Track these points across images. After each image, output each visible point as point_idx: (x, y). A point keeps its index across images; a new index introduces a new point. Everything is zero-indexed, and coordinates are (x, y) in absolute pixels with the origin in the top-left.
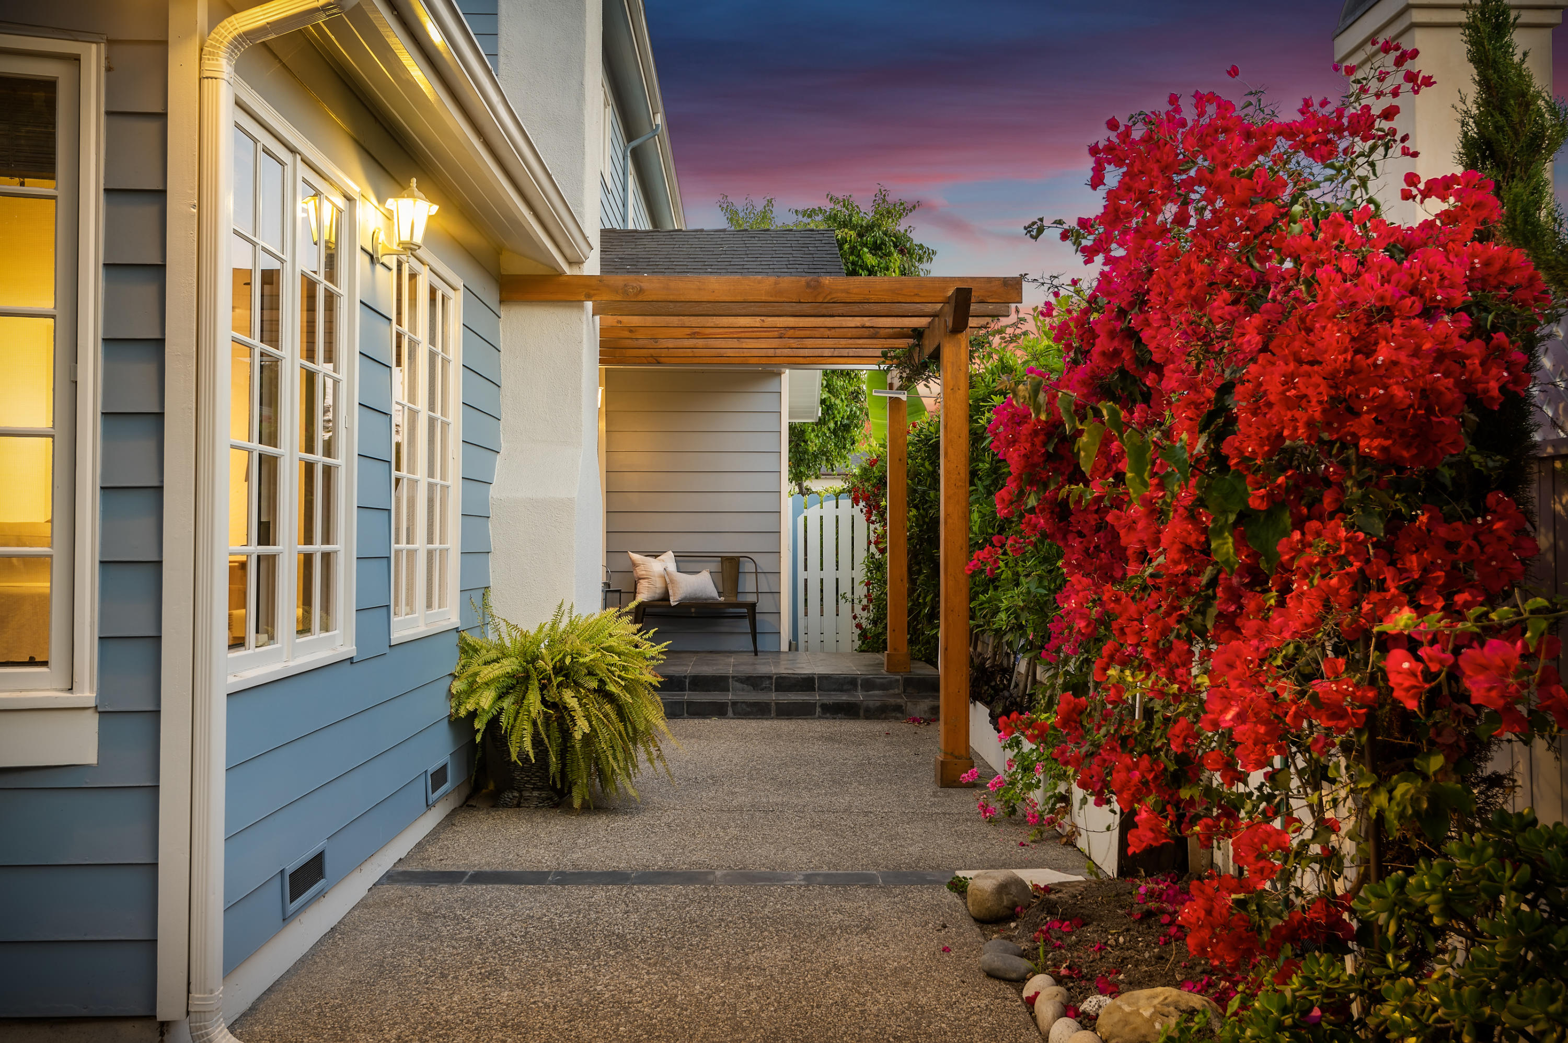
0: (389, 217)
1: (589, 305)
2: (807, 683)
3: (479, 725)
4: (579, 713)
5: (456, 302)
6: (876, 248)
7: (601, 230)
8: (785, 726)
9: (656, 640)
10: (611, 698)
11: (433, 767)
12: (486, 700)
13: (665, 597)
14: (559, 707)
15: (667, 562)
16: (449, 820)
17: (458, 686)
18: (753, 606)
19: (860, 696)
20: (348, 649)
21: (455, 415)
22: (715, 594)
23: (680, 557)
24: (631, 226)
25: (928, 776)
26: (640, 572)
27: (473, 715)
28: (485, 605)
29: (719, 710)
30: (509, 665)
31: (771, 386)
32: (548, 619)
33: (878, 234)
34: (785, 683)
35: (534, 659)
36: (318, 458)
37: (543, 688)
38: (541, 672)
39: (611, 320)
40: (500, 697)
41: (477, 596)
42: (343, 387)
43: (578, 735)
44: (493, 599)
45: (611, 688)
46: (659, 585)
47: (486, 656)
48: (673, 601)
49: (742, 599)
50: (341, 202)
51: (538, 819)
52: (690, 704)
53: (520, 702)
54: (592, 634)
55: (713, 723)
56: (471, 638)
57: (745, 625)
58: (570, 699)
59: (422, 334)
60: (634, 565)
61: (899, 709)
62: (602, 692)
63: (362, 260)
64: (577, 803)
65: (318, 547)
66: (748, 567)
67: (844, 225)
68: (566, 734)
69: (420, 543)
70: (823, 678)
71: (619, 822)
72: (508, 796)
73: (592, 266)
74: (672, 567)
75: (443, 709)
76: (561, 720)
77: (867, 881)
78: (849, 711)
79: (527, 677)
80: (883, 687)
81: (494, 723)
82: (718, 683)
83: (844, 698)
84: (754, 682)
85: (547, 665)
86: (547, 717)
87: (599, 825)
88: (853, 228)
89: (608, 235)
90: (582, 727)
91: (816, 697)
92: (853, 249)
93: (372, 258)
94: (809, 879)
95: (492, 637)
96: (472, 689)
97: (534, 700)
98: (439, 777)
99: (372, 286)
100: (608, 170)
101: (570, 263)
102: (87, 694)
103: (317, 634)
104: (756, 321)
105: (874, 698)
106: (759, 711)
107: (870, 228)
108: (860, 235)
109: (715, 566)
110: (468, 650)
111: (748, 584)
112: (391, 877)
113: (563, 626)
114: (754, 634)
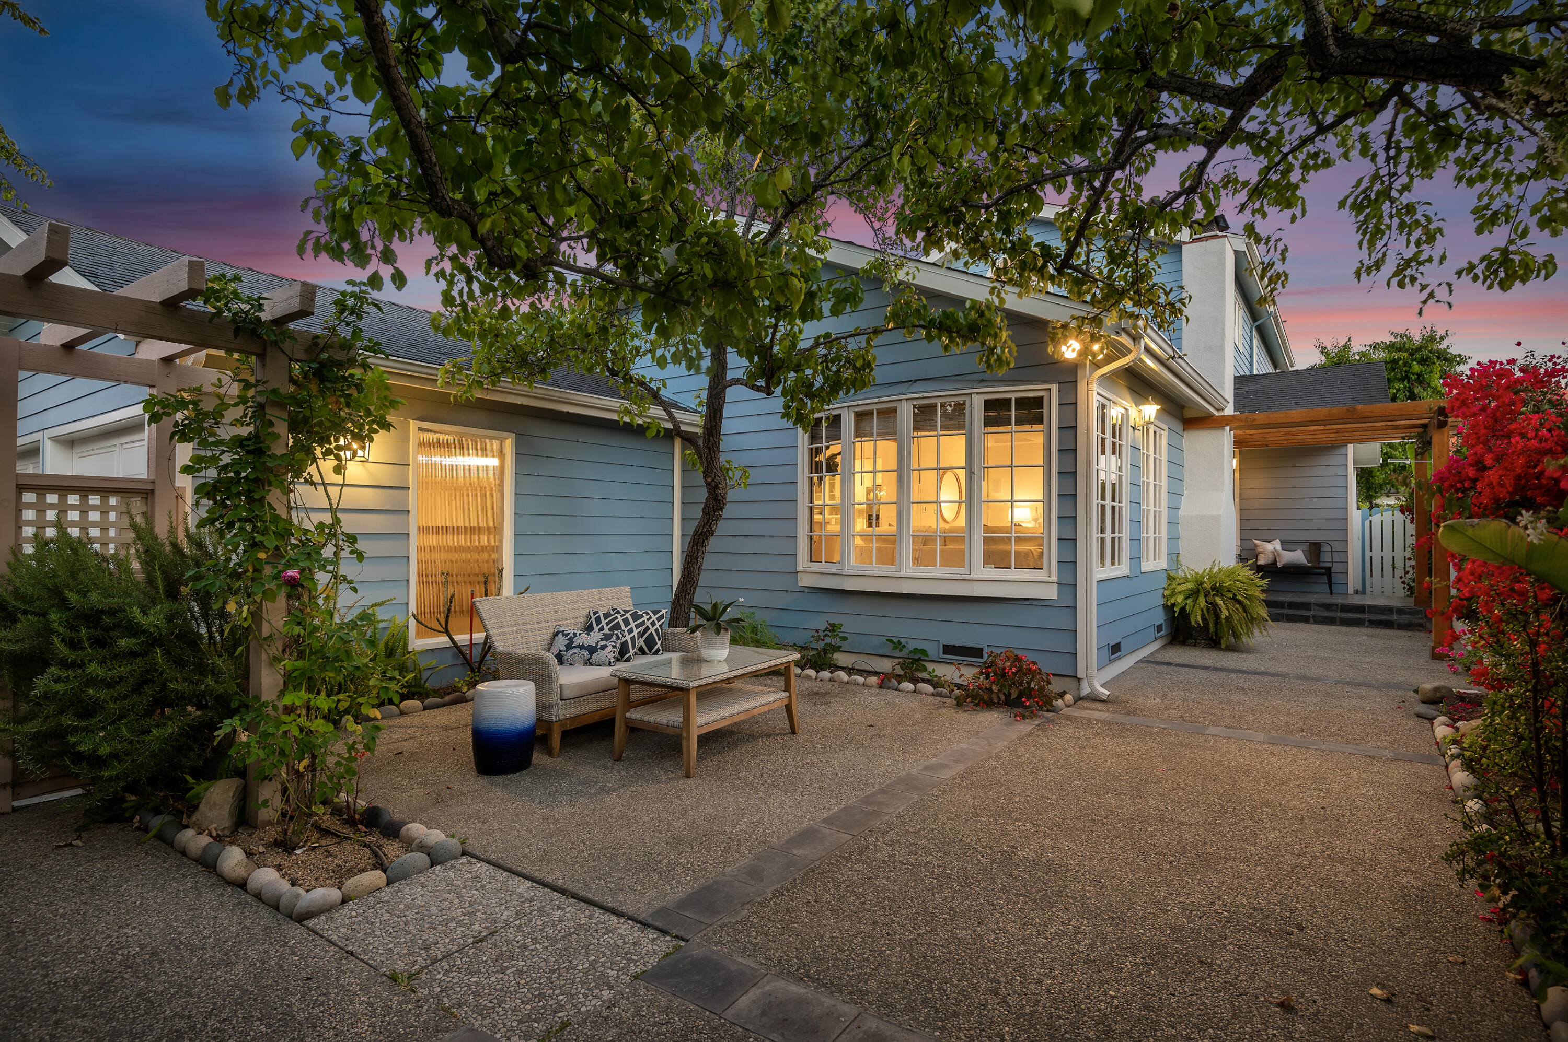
0: (1140, 411)
1: (1228, 428)
2: (1361, 609)
3: (1177, 609)
4: (1223, 607)
5: (1165, 435)
6: (1424, 361)
7: (1235, 378)
8: (1344, 629)
9: (1261, 578)
10: (1239, 602)
11: (1158, 623)
12: (1180, 599)
13: (1275, 563)
14: (1215, 605)
15: (1276, 545)
16: (1164, 647)
17: (1167, 593)
18: (1330, 569)
19: (1395, 617)
20: (1127, 572)
21: (1164, 482)
22: (1305, 562)
23: (1283, 543)
24: (1255, 372)
25: (1428, 654)
26: (1259, 549)
27: (1173, 605)
28: (1178, 561)
29: (1306, 620)
30: (1190, 586)
31: (1342, 451)
32: (1209, 567)
33: (1425, 352)
34: (1345, 608)
35: (1202, 584)
36: (1116, 504)
37: (1206, 596)
38: (1204, 589)
39: (1239, 432)
40: (1186, 598)
41: (1174, 557)
42: (1124, 479)
43: (1223, 617)
44: (1181, 558)
45: (1239, 597)
46: (1271, 556)
47: (1178, 581)
48: (1279, 565)
49: (1322, 565)
50: (1123, 411)
51: (1204, 651)
52: (1287, 615)
53: (1195, 601)
54: (1230, 573)
55: (1302, 625)
56: (1172, 574)
57: (1325, 579)
58: (1219, 601)
59: (1151, 452)
60: (1256, 546)
61: (1421, 625)
62: (1234, 598)
63: (1131, 429)
64: (1223, 646)
65: (1117, 535)
66: (1326, 548)
67: (1400, 349)
68: (1217, 616)
69: (1151, 534)
70: (1370, 607)
71: (1244, 655)
72: (1190, 641)
73: (1229, 410)
74: (1279, 547)
75: (1161, 601)
76: (1215, 610)
77: (1369, 686)
78: (1388, 625)
79: (1198, 591)
80: (1410, 613)
81: (1183, 609)
82: (1306, 606)
83: (1384, 617)
84: (1327, 607)
85: (1208, 586)
86: (1208, 608)
87: (1235, 655)
88: (1406, 351)
89: (1240, 381)
90: (1225, 613)
91: (1366, 616)
92: (1405, 364)
93: (1134, 428)
94: (1337, 682)
95: (1181, 574)
96: (1173, 594)
97: (1202, 601)
98: (1159, 628)
99: (1134, 438)
100: (1240, 343)
101: (1218, 410)
102: (1054, 578)
103: (1117, 566)
104: (1322, 427)
105: (1405, 618)
106: (1330, 621)
107: (1419, 349)
108: (1411, 355)
109: (1306, 547)
110: (1170, 578)
111: (1326, 558)
112: (1141, 661)
113: (1215, 571)
114: (1330, 584)
